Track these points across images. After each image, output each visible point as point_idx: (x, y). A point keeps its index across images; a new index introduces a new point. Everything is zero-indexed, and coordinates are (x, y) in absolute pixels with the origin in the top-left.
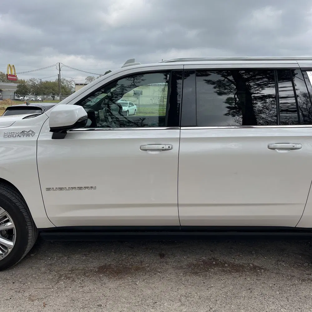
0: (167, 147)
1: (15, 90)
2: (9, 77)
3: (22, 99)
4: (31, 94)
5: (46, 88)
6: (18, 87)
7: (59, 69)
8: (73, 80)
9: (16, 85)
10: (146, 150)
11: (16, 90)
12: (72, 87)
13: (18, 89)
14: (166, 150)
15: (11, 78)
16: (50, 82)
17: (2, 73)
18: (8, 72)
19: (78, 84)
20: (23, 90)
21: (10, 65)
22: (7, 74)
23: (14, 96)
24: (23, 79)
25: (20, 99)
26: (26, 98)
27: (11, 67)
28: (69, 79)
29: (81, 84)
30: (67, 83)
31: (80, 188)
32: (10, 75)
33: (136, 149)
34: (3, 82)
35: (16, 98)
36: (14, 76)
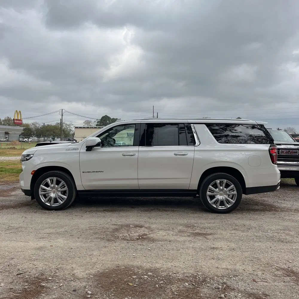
0: (133, 154)
1: (20, 133)
2: (15, 121)
3: (26, 140)
4: (35, 136)
5: (48, 131)
6: (24, 130)
7: (61, 114)
8: (72, 123)
9: (22, 128)
10: (124, 155)
11: (22, 133)
12: (71, 130)
13: (23, 132)
14: (133, 155)
15: (17, 123)
16: (51, 125)
17: (9, 117)
18: (15, 116)
19: (78, 127)
20: (28, 132)
21: (17, 111)
22: (14, 119)
23: (19, 137)
24: (27, 123)
25: (24, 140)
26: (30, 140)
27: (18, 113)
28: (68, 123)
29: (80, 128)
30: (66, 127)
31: (97, 172)
32: (16, 120)
33: (120, 155)
34: (9, 125)
35: (20, 139)
36: (20, 120)
